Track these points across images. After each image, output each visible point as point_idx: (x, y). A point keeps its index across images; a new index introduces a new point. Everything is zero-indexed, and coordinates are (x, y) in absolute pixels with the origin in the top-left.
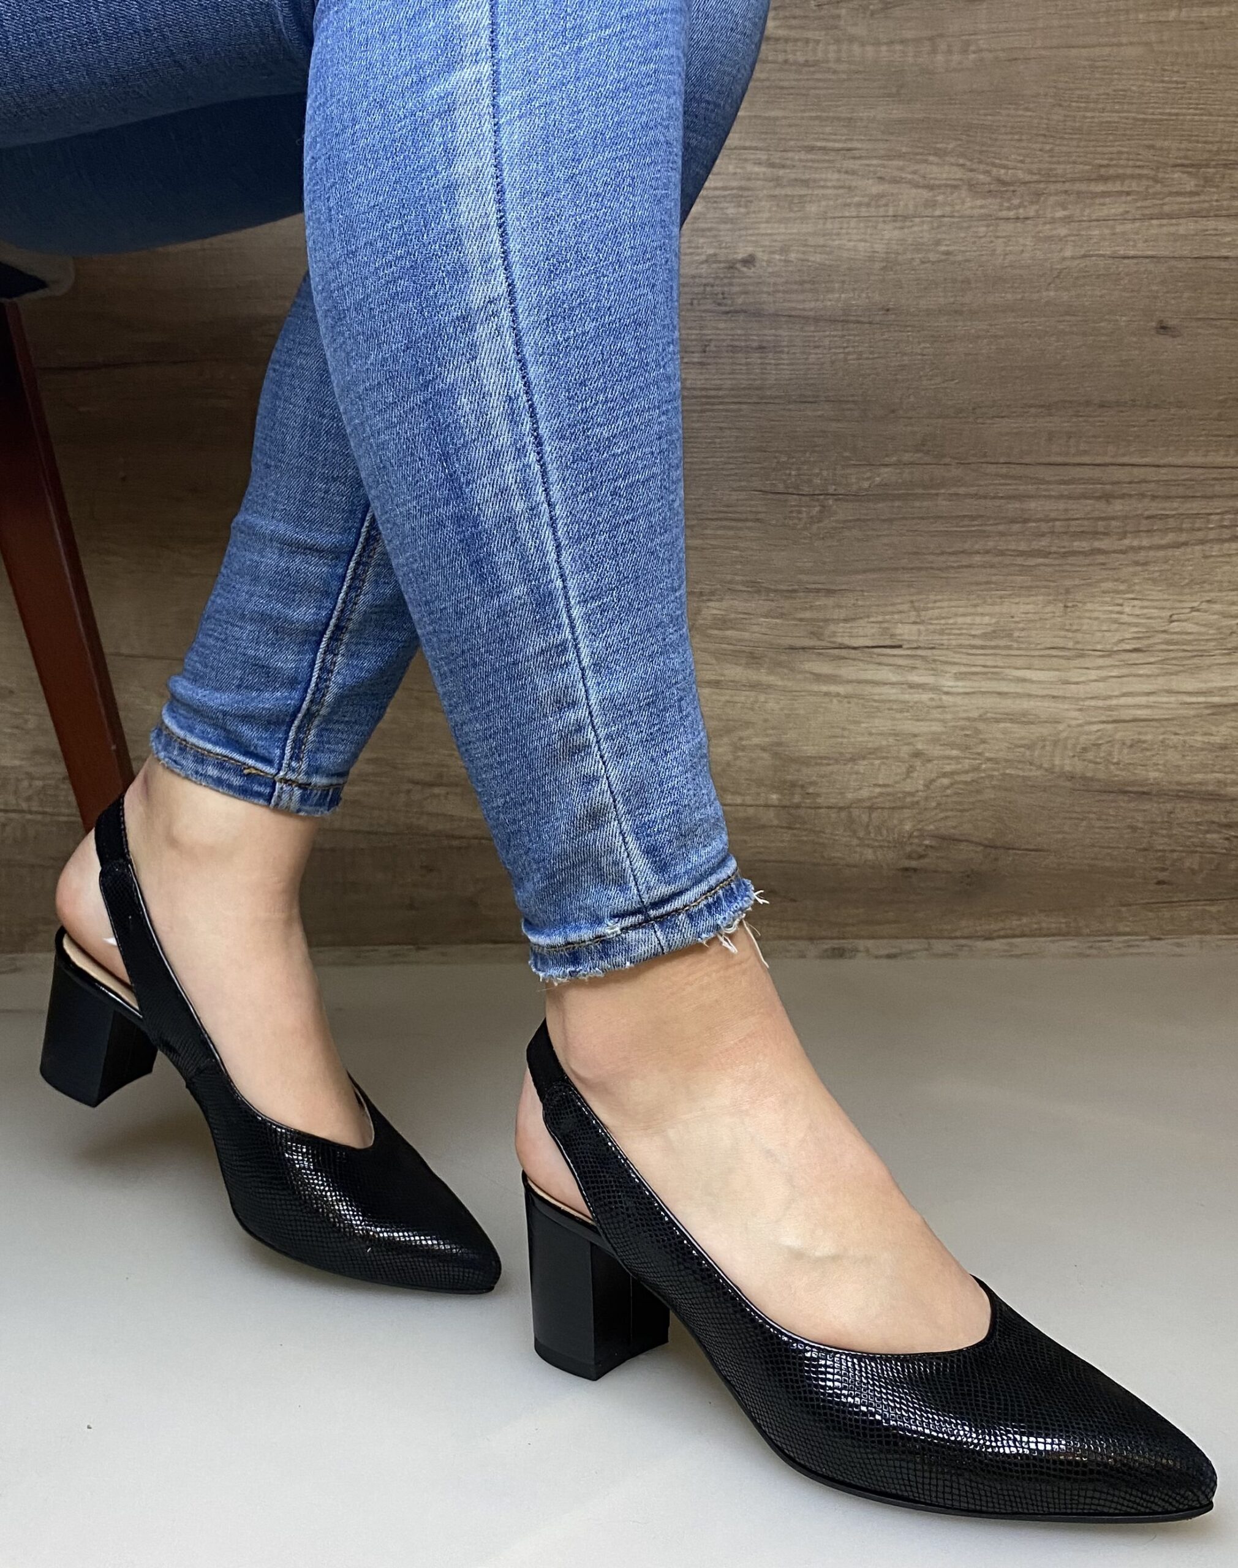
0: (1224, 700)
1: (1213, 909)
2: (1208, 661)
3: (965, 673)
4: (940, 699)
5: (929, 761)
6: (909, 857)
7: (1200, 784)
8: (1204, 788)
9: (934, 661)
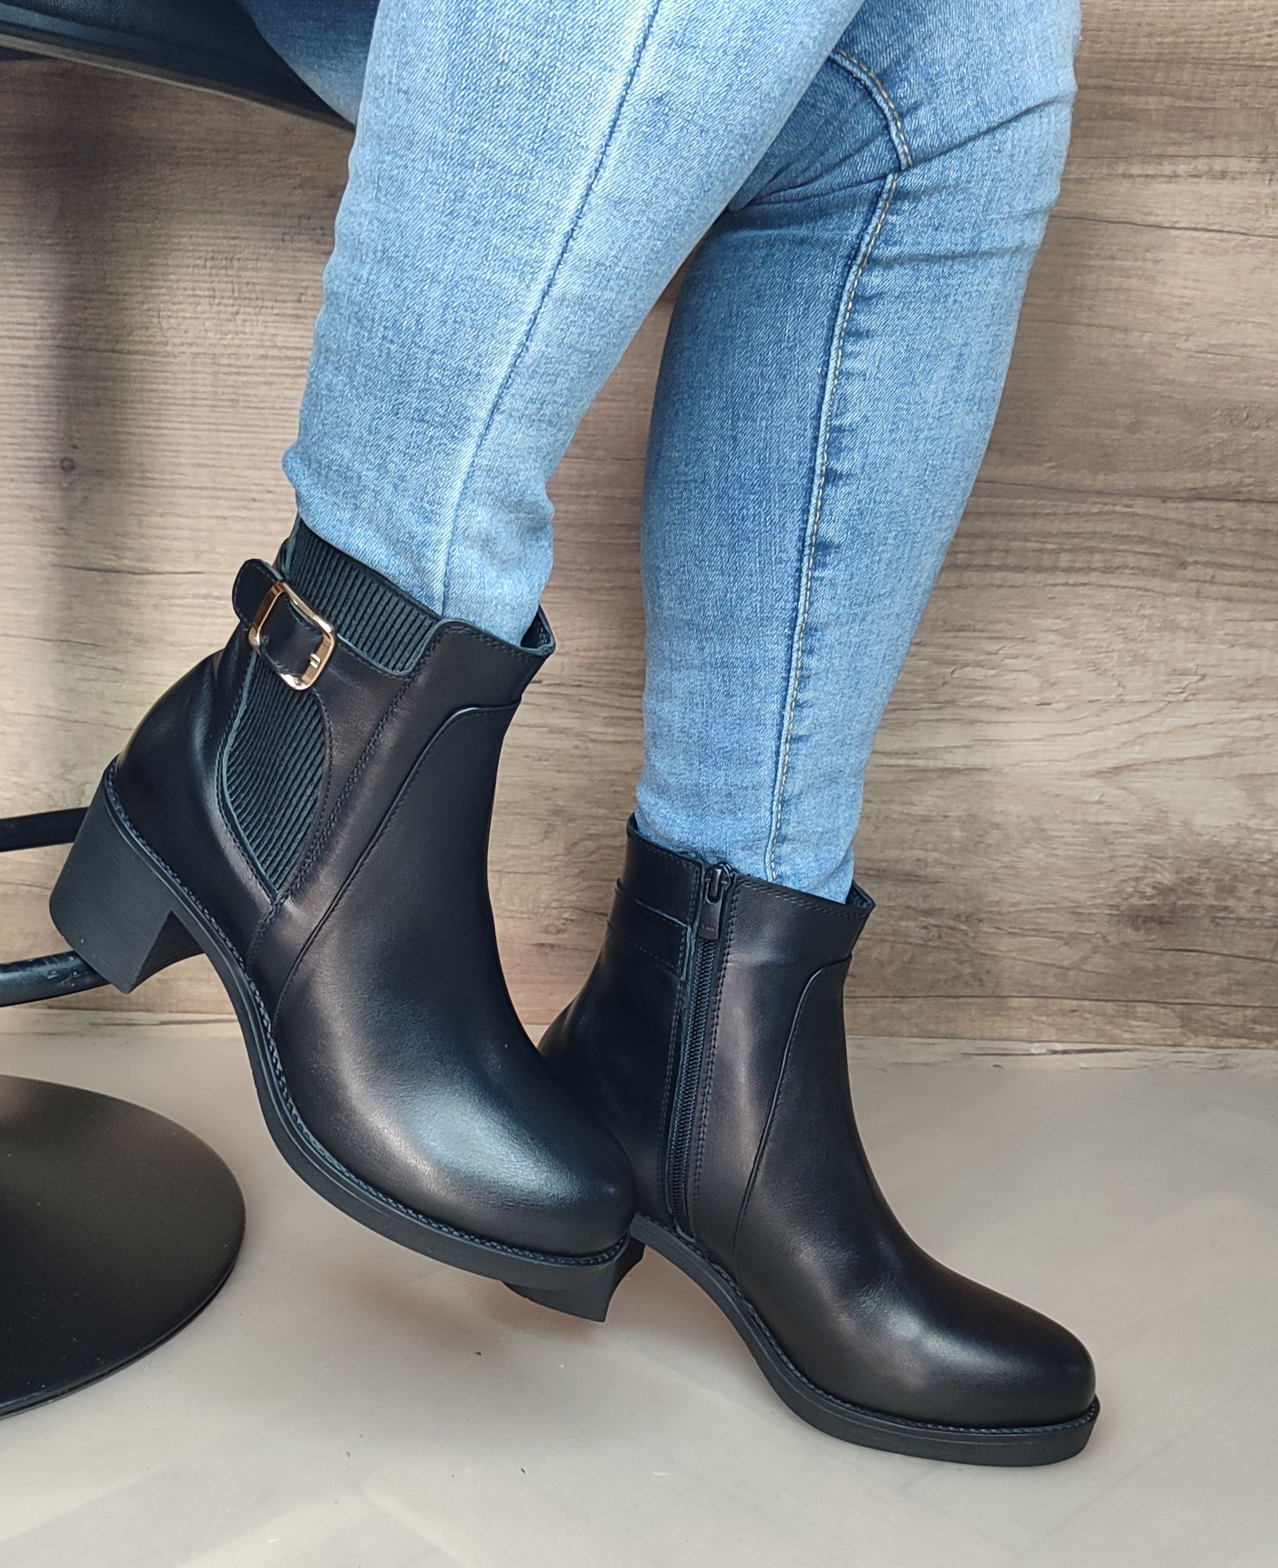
0: (931, 764)
1: (904, 1007)
2: (912, 715)
3: (618, 718)
4: (587, 748)
5: (571, 820)
6: (546, 931)
7: (897, 862)
8: (900, 867)
9: (581, 701)
